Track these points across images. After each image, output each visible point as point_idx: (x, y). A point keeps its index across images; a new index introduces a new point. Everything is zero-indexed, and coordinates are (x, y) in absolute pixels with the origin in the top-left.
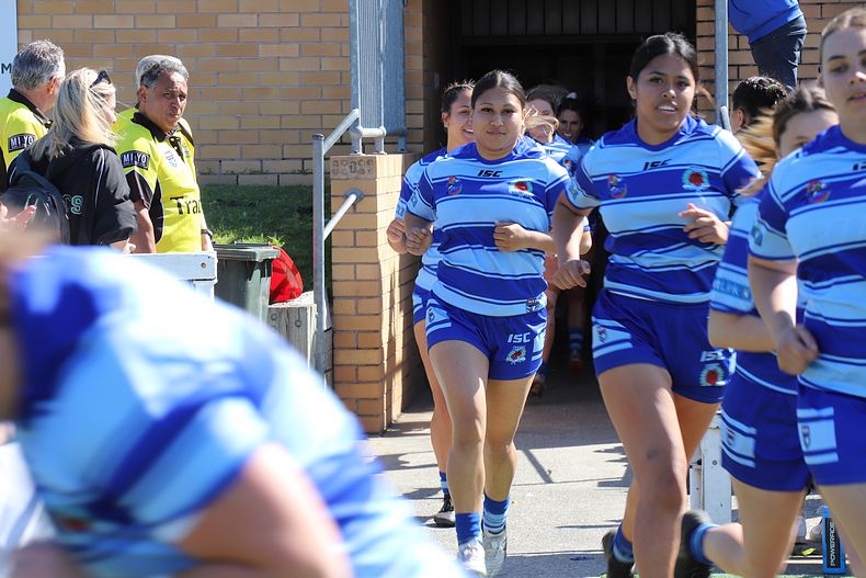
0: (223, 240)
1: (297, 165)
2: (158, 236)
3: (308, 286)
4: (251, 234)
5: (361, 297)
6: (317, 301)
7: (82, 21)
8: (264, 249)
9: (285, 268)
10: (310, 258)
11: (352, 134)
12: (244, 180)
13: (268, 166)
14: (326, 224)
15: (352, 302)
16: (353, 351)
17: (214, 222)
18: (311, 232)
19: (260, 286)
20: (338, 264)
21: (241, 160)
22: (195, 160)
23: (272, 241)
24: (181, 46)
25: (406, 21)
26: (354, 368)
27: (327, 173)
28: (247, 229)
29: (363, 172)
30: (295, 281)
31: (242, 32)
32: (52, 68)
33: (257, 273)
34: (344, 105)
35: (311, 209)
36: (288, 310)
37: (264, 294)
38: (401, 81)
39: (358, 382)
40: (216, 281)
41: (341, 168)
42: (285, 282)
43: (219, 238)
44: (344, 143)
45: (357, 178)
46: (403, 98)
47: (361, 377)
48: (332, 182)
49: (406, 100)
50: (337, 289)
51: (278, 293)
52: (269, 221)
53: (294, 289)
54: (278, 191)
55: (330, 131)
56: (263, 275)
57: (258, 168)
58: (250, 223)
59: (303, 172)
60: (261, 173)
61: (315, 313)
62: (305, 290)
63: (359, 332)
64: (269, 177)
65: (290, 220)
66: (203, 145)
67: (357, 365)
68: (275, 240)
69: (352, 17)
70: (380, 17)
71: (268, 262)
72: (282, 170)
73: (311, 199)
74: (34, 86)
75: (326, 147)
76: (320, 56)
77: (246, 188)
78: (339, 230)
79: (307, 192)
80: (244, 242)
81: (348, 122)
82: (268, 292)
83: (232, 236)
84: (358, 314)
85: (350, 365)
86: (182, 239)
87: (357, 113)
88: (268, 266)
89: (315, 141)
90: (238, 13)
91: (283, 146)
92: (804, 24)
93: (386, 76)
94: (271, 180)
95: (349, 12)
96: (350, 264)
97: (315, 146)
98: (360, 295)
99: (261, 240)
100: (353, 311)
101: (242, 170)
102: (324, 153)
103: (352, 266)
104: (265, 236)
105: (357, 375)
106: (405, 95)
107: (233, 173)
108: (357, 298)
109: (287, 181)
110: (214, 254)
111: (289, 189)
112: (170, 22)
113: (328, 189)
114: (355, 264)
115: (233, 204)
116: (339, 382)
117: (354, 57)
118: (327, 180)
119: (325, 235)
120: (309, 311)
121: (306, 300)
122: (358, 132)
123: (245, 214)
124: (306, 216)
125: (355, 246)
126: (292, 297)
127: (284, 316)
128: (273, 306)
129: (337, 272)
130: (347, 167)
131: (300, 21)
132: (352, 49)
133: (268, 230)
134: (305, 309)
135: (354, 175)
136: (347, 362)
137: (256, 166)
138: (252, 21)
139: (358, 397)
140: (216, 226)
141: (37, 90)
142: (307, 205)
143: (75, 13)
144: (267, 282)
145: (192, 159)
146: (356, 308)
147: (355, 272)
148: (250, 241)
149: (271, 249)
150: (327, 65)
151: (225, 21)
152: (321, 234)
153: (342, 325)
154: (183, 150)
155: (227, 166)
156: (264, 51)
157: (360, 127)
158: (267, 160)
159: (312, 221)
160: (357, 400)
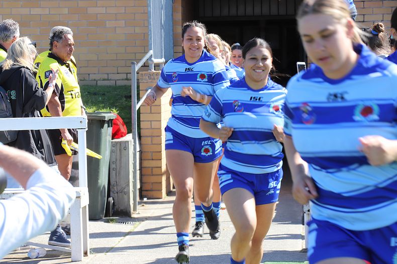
0: (90, 111)
1: (124, 76)
2: (63, 109)
3: (129, 131)
4: (103, 108)
5: (154, 136)
6: (134, 138)
7: (25, 11)
8: (109, 115)
9: (119, 123)
10: (130, 118)
11: (149, 62)
12: (100, 83)
13: (111, 76)
14: (137, 103)
15: (150, 138)
16: (150, 161)
17: (86, 102)
18: (130, 107)
19: (107, 131)
20: (143, 121)
21: (98, 74)
22: (78, 74)
23: (113, 111)
24: (71, 22)
25: (174, 10)
26: (151, 168)
27: (138, 80)
28: (101, 105)
29: (154, 79)
30: (123, 129)
31: (98, 15)
32: (14, 32)
33: (106, 125)
34: (146, 48)
35: (131, 96)
36: (120, 143)
37: (109, 135)
38: (172, 37)
39: (153, 175)
40: (87, 129)
41: (144, 77)
42: (119, 130)
43: (89, 110)
44: (146, 66)
45: (151, 82)
46: (173, 45)
47: (154, 173)
48: (140, 84)
49: (174, 46)
50: (143, 133)
51: (115, 135)
52: (112, 101)
53: (123, 133)
54: (116, 88)
55: (139, 60)
56: (109, 126)
57: (106, 78)
58: (103, 102)
59: (127, 79)
60: (108, 80)
61: (133, 143)
62: (128, 133)
63: (153, 152)
64: (111, 81)
65: (121, 101)
66: (81, 67)
67: (152, 167)
68: (114, 110)
69: (149, 8)
70: (162, 8)
71: (111, 120)
72: (117, 78)
73: (131, 92)
74: (6, 40)
75: (137, 68)
76: (135, 26)
77: (101, 86)
78: (143, 106)
79: (128, 88)
80: (100, 111)
81: (147, 56)
82: (111, 134)
83: (95, 108)
84: (153, 144)
85: (149, 167)
86: (73, 110)
87: (151, 52)
88: (111, 122)
89: (132, 65)
90: (97, 7)
91: (118, 67)
92: (356, 11)
93: (165, 35)
94: (112, 83)
95: (148, 6)
96: (148, 121)
97: (132, 67)
98: (153, 135)
99: (108, 110)
100: (150, 142)
101: (99, 79)
102: (136, 70)
103: (150, 122)
104: (110, 108)
105: (152, 172)
106: (173, 44)
107: (95, 80)
108: (152, 136)
109: (120, 83)
110: (86, 117)
111: (121, 87)
112: (66, 11)
113: (138, 87)
114: (151, 121)
115: (95, 94)
116: (144, 175)
117: (150, 26)
118: (138, 83)
119: (137, 108)
120: (130, 143)
121: (129, 137)
122: (152, 61)
123: (100, 98)
124: (128, 99)
125: (151, 113)
126: (122, 136)
127: (118, 145)
128: (114, 140)
129: (143, 125)
130: (147, 77)
131: (125, 10)
132: (149, 23)
133: (112, 106)
134: (128, 142)
135: (150, 80)
136: (147, 166)
137: (105, 76)
138: (103, 10)
139: (152, 182)
140: (87, 104)
141: (8, 42)
142: (129, 94)
143: (22, 7)
144: (110, 130)
145: (76, 73)
146: (152, 141)
147: (151, 125)
148: (103, 111)
149: (112, 115)
150: (138, 30)
151: (91, 10)
152: (135, 107)
153: (145, 149)
154: (72, 69)
155: (92, 77)
156: (109, 24)
157: (153, 59)
158: (111, 74)
159: (131, 102)
160: (152, 183)
